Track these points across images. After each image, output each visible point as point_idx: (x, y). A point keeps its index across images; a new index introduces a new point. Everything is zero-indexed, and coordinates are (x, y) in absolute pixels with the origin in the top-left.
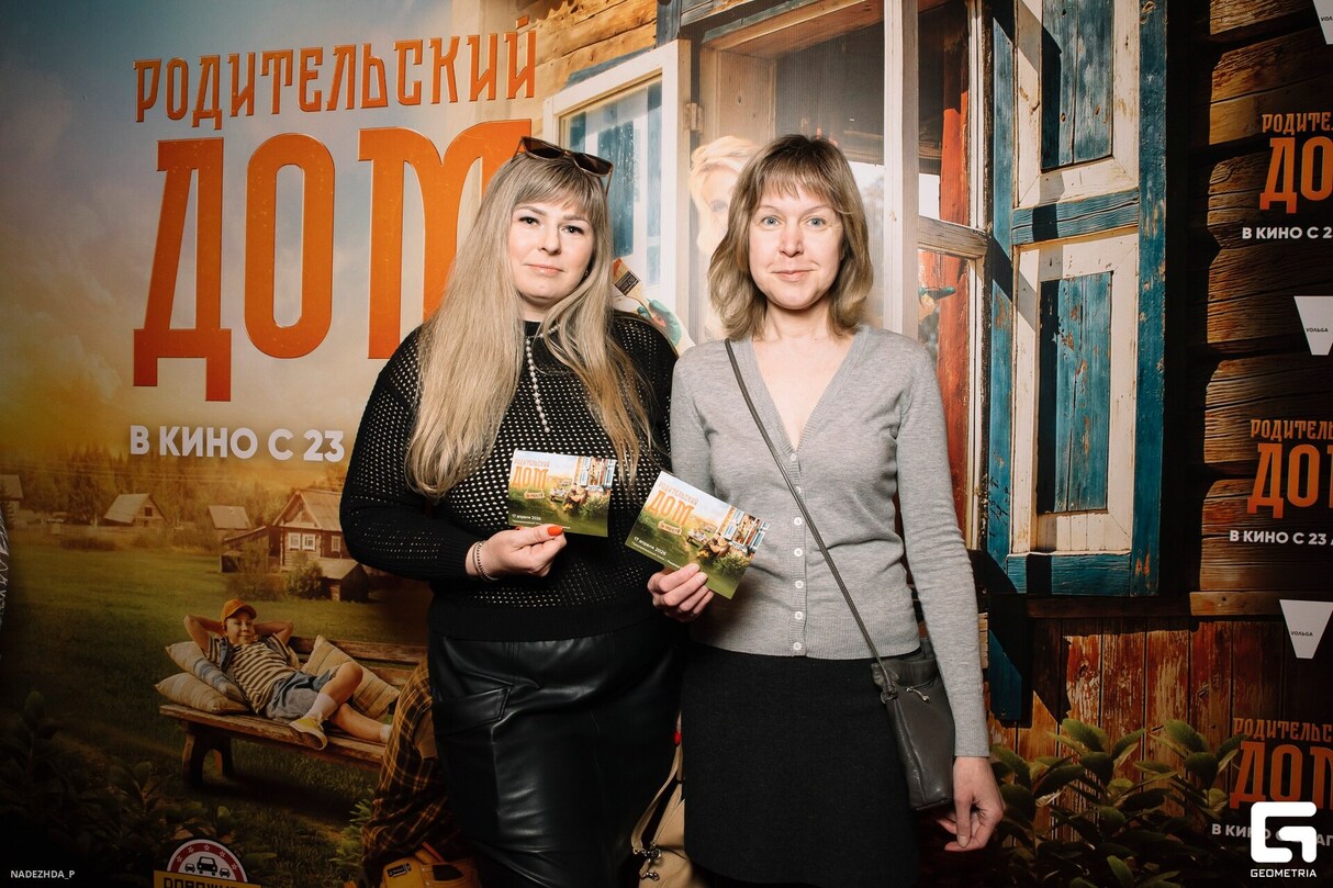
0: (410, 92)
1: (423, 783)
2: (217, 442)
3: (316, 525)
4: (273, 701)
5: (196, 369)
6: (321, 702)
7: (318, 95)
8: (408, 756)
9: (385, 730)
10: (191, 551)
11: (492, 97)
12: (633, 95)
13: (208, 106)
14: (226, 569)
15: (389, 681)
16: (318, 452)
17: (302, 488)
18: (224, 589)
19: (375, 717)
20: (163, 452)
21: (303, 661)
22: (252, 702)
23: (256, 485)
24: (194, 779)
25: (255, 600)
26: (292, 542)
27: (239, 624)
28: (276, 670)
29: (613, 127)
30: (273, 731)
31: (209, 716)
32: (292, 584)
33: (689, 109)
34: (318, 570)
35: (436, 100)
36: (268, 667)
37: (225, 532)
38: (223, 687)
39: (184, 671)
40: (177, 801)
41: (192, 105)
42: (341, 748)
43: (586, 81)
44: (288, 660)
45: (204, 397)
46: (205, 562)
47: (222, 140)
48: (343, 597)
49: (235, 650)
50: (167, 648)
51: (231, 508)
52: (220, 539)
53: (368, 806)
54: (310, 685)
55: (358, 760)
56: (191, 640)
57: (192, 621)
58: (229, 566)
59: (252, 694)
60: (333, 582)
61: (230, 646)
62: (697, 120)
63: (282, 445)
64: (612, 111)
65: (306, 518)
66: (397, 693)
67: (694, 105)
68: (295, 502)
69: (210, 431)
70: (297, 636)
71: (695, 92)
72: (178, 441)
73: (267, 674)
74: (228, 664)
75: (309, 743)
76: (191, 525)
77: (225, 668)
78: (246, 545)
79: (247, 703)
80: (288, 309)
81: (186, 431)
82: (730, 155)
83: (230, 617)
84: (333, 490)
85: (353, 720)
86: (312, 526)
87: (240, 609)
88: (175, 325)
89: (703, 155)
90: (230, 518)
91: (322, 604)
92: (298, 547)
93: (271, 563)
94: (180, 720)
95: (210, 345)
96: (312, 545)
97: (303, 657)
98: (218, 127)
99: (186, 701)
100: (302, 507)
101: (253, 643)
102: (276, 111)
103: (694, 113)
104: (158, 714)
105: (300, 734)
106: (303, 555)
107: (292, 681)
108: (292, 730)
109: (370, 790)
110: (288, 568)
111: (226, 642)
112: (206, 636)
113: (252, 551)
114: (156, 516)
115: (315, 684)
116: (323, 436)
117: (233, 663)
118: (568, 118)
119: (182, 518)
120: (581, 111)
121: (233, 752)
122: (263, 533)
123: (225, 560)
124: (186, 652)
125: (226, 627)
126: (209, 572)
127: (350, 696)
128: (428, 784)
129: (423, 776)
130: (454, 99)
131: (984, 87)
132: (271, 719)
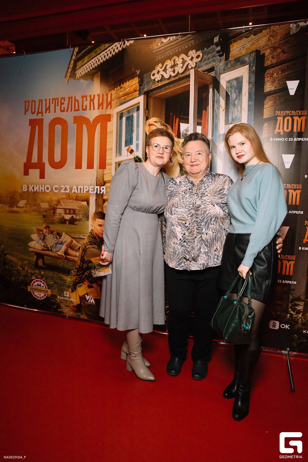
0: (84, 107)
1: (86, 266)
2: (42, 188)
3: (63, 207)
4: (53, 247)
5: (37, 171)
6: (64, 247)
7: (64, 108)
8: (83, 260)
9: (78, 254)
10: (36, 213)
11: (102, 109)
12: (133, 108)
13: (40, 111)
14: (43, 217)
15: (79, 243)
16: (64, 190)
17: (60, 198)
18: (42, 221)
19: (76, 251)
20: (30, 191)
21: (60, 238)
22: (49, 248)
23: (50, 198)
24: (36, 266)
25: (50, 224)
26: (58, 211)
27: (46, 230)
28: (54, 240)
29: (129, 116)
30: (53, 254)
31: (40, 251)
32: (58, 220)
33: (146, 111)
34: (63, 217)
35: (90, 109)
36: (53, 240)
37: (43, 209)
38: (43, 244)
39: (34, 241)
40: (33, 270)
41: (36, 111)
42: (68, 258)
43: (123, 105)
44: (57, 238)
45: (39, 178)
46: (39, 216)
47: (43, 119)
48: (69, 223)
49: (45, 236)
50: (31, 235)
51: (45, 203)
52: (42, 210)
53: (74, 271)
54: (61, 244)
55: (71, 261)
56: (36, 234)
57: (36, 229)
58: (44, 216)
59: (49, 246)
60: (67, 220)
61: (44, 235)
62: (147, 114)
63: (56, 189)
64: (129, 112)
65: (61, 205)
66: (81, 245)
67: (147, 110)
68: (59, 202)
69: (40, 186)
70: (59, 232)
71: (147, 108)
72: (33, 188)
73: (52, 241)
74: (44, 239)
75: (61, 257)
76: (36, 207)
77: (43, 240)
78: (48, 212)
79: (48, 248)
80: (57, 158)
81: (35, 186)
82: (155, 122)
83: (44, 228)
84: (67, 199)
85: (71, 252)
86: (62, 207)
87: (46, 226)
88: (33, 161)
89: (149, 122)
90: (45, 206)
91: (64, 225)
92: (59, 212)
93: (53, 216)
94: (33, 252)
95: (40, 166)
96: (62, 211)
97: (60, 237)
98: (42, 116)
99: (34, 247)
100: (60, 203)
101: (49, 234)
102: (55, 112)
103: (147, 112)
104: (29, 250)
105: (59, 255)
106: (60, 214)
107: (58, 242)
108: (57, 254)
109: (74, 268)
110: (57, 217)
111: (43, 234)
112: (39, 233)
113: (49, 213)
114: (28, 205)
115: (63, 243)
116: (65, 186)
117: (45, 239)
118: (119, 114)
119: (34, 206)
120: (122, 112)
121: (45, 259)
122: (52, 209)
123: (43, 215)
124: (35, 236)
125: (43, 231)
126: (40, 218)
127: (70, 246)
128: (87, 266)
129: (86, 264)
130: (94, 109)
131: (212, 105)
132: (53, 251)
